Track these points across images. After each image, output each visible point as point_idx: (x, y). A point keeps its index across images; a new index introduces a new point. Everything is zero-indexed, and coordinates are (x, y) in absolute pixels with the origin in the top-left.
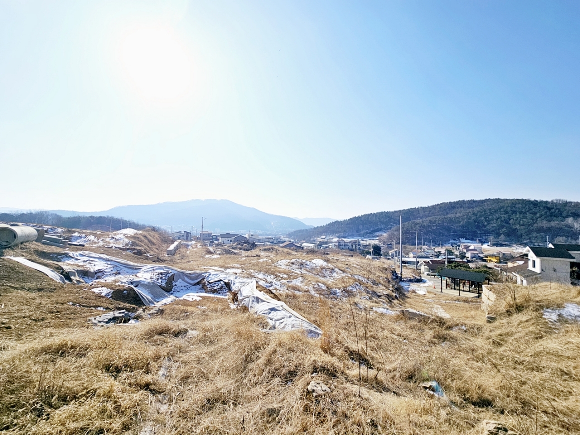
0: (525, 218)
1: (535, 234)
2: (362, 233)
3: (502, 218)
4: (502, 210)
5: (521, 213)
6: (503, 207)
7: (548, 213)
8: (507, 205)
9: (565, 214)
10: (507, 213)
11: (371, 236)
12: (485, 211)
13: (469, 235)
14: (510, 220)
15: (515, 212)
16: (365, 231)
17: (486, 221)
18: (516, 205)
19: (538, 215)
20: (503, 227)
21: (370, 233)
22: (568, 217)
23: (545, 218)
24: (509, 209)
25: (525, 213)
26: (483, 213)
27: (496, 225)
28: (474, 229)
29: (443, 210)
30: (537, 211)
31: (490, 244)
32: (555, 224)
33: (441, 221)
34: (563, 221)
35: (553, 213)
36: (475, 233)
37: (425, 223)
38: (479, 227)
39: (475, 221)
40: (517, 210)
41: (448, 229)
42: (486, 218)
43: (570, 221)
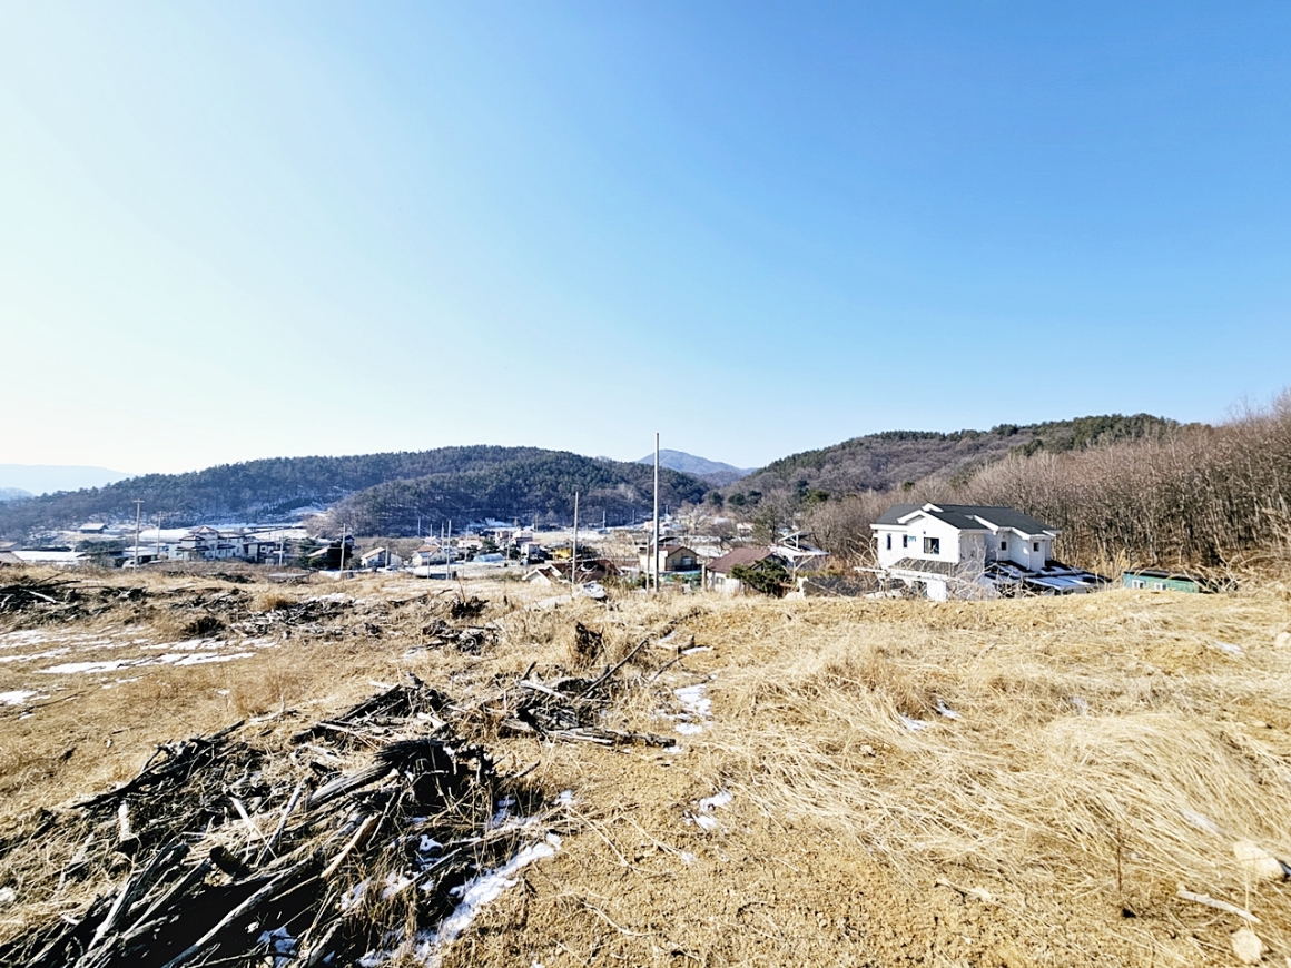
0: (574, 482)
1: (589, 508)
2: (251, 510)
3: (546, 481)
4: (545, 467)
5: (568, 473)
6: (546, 463)
7: (599, 476)
8: (550, 460)
9: (614, 478)
10: (552, 473)
11: (279, 517)
12: (523, 467)
13: (500, 512)
14: (558, 484)
15: (561, 472)
16: (259, 506)
17: (526, 485)
18: (561, 460)
19: (588, 478)
20: (549, 497)
21: (275, 512)
22: (617, 483)
23: (597, 483)
24: (554, 465)
25: (573, 475)
26: (521, 472)
27: (539, 493)
28: (508, 501)
29: (448, 461)
30: (586, 472)
31: (533, 527)
32: (608, 492)
33: (453, 482)
34: (615, 488)
35: (602, 476)
36: (510, 506)
37: (422, 487)
38: (515, 497)
39: (510, 485)
40: (563, 469)
41: (466, 500)
42: (525, 481)
43: (622, 487)
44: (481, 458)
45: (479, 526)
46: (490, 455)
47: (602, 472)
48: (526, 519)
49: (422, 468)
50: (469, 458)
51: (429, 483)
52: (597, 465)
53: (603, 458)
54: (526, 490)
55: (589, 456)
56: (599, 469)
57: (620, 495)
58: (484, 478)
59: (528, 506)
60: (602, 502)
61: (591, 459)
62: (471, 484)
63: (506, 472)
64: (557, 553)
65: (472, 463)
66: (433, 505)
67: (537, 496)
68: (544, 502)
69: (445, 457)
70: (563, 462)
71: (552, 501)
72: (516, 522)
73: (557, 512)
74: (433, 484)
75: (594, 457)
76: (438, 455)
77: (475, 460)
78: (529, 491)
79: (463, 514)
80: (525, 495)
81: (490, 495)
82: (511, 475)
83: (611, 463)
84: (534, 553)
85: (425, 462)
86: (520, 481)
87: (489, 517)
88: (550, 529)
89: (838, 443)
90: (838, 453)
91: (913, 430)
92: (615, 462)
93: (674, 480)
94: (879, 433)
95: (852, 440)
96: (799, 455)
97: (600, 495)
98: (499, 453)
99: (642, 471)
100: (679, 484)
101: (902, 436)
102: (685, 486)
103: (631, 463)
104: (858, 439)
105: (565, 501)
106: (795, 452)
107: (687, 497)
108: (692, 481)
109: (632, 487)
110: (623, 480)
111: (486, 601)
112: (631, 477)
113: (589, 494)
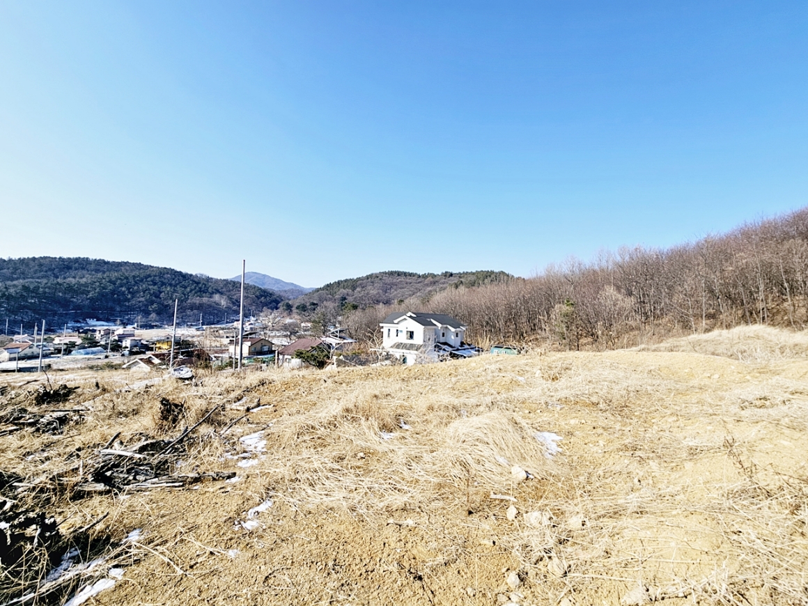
0: (175, 291)
1: (189, 312)
3: (149, 290)
4: (149, 279)
5: (171, 285)
6: (149, 276)
7: (197, 288)
8: (154, 274)
9: (210, 290)
10: (155, 284)
12: (127, 278)
14: (161, 292)
15: (163, 284)
17: (129, 292)
18: (164, 274)
19: (188, 289)
20: (152, 302)
22: (213, 293)
23: (196, 293)
24: (157, 278)
25: (175, 286)
26: (125, 281)
27: (143, 299)
28: (110, 304)
29: (45, 269)
30: (186, 284)
31: (135, 325)
32: (205, 300)
33: (49, 288)
34: (211, 297)
35: (200, 288)
36: (112, 309)
37: (12, 291)
38: (119, 302)
39: (113, 292)
40: (166, 281)
41: (65, 304)
42: (129, 289)
43: (217, 297)
44: (83, 268)
45: (79, 325)
46: (93, 266)
47: (200, 285)
48: (128, 320)
49: (12, 273)
50: (69, 268)
51: (20, 287)
52: (196, 280)
53: (202, 275)
54: (129, 296)
55: (189, 273)
56: (198, 283)
57: (215, 302)
58: (86, 285)
59: (131, 309)
60: (200, 307)
61: (191, 275)
62: (70, 288)
63: (110, 281)
64: (158, 345)
65: (73, 273)
66: (25, 307)
67: (140, 302)
68: (146, 306)
69: (41, 265)
70: (165, 276)
71: (155, 305)
72: (118, 322)
73: (159, 313)
74: (25, 288)
75: (194, 274)
76: (32, 264)
77: (76, 269)
78: (133, 297)
79: (61, 315)
80: (128, 300)
81: (91, 299)
82: (115, 284)
83: (209, 279)
84: (136, 346)
85: (16, 269)
86: (123, 289)
87: (92, 317)
88: (152, 327)
89: (365, 275)
90: (364, 281)
91: (405, 271)
92: (212, 278)
93: (258, 293)
94: (387, 271)
95: (372, 274)
96: (342, 281)
97: (198, 302)
98: (101, 265)
99: (233, 286)
100: (262, 296)
101: (399, 274)
102: (266, 297)
103: (224, 280)
104: (376, 274)
105: (167, 306)
106: (339, 279)
107: (267, 305)
108: (271, 294)
109: (225, 297)
110: (217, 291)
111: (76, 388)
112: (224, 290)
113: (189, 301)
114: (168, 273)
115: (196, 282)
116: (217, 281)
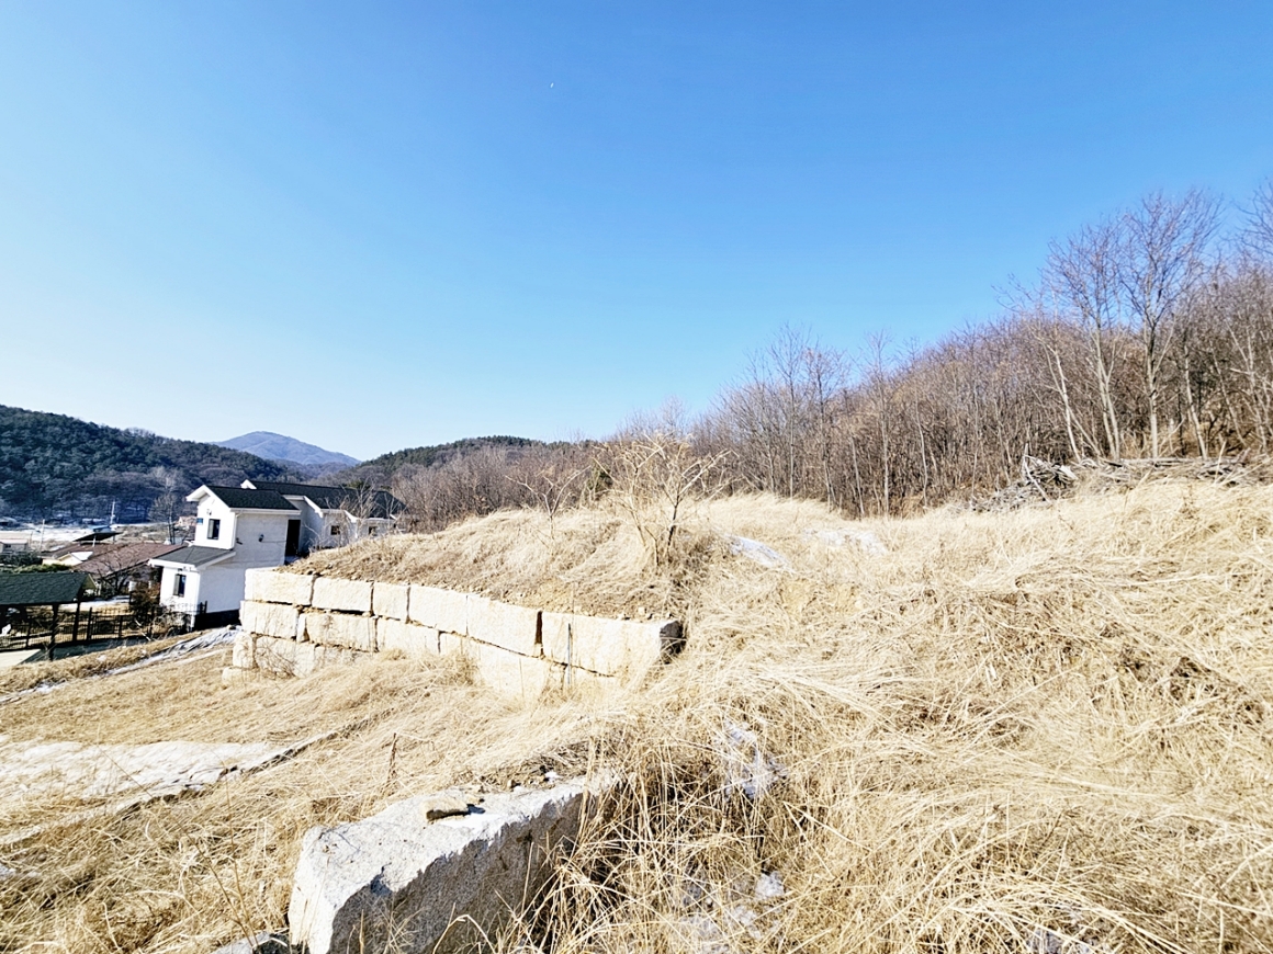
0: (64, 458)
1: (85, 498)
4: (5, 434)
5: (56, 447)
6: (9, 428)
7: (118, 454)
8: (22, 423)
9: (149, 458)
10: (17, 443)
14: (28, 460)
15: (38, 444)
18: (46, 426)
19: (98, 455)
22: (154, 464)
23: (112, 462)
24: (26, 434)
25: (68, 448)
30: (93, 446)
32: (131, 476)
34: (145, 472)
35: (127, 454)
40: (48, 438)
43: (158, 472)
47: (128, 450)
52: (120, 439)
53: (142, 432)
55: (112, 426)
56: (121, 445)
57: (151, 482)
60: (116, 489)
61: (116, 431)
70: (48, 429)
73: (15, 499)
75: (122, 428)
83: (152, 440)
89: (452, 441)
90: (449, 451)
92: (160, 438)
93: (251, 468)
94: (492, 436)
95: (464, 441)
96: (411, 451)
97: (112, 479)
99: (203, 454)
100: (259, 472)
103: (187, 443)
104: (471, 440)
105: (38, 486)
108: (279, 470)
109: (175, 471)
110: (168, 463)
114: (56, 425)
115: (118, 443)
116: (171, 443)
